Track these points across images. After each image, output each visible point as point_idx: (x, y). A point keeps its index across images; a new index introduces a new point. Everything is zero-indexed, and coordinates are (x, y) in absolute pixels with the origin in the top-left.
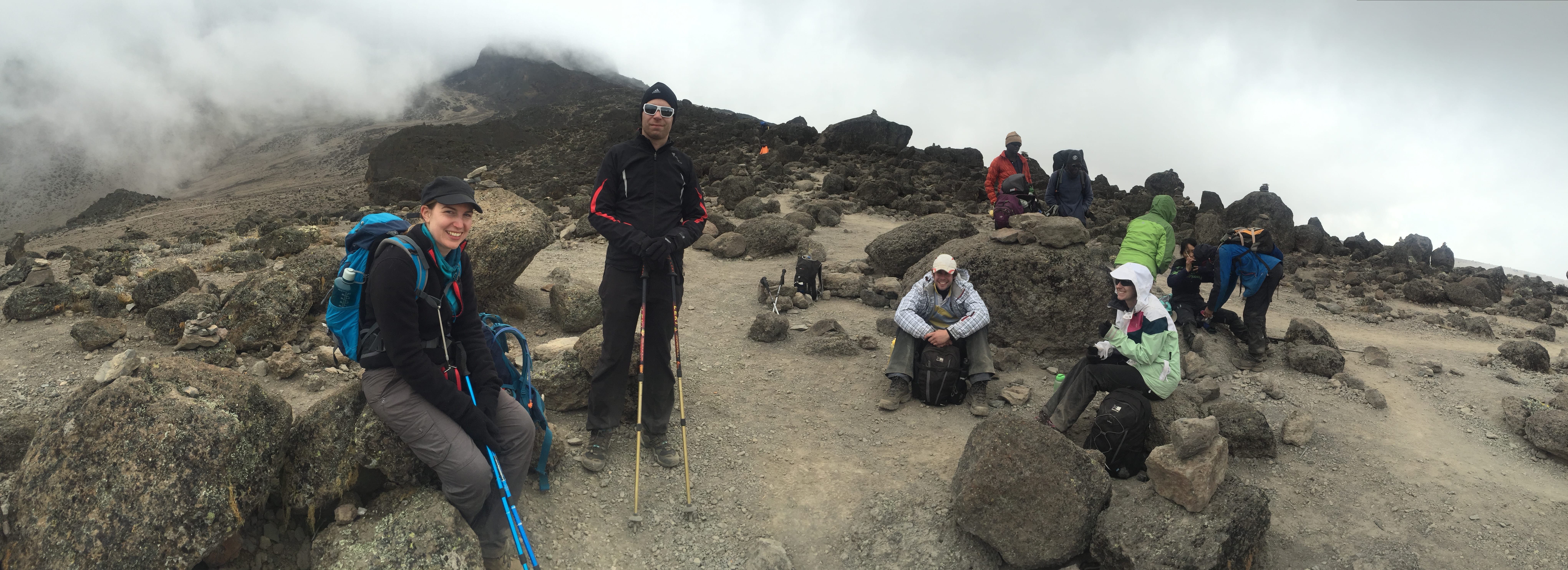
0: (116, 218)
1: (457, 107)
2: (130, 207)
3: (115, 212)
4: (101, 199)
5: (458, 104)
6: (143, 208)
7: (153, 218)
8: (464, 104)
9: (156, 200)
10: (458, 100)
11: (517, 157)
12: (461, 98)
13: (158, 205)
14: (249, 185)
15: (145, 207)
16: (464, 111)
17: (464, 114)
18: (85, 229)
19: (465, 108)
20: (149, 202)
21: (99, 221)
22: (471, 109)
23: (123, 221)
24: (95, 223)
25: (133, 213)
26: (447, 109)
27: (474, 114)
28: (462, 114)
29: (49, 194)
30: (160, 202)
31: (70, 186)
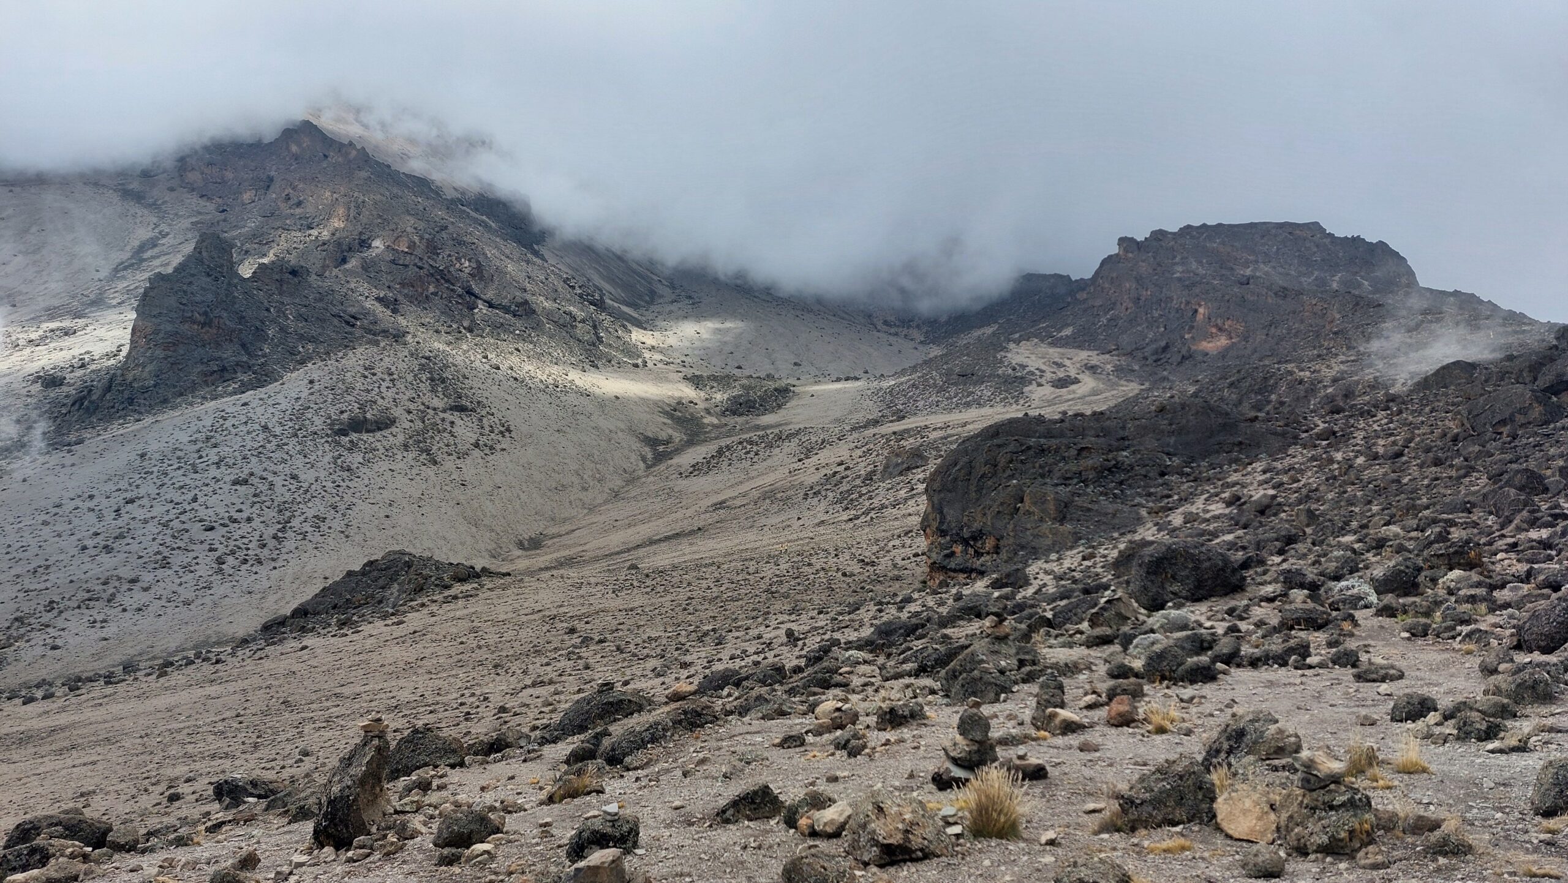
0: (385, 616)
1: (1060, 380)
2: (419, 590)
3: (380, 602)
4: (350, 574)
5: (1061, 374)
6: (447, 593)
7: (470, 617)
8: (1073, 373)
9: (478, 576)
10: (1059, 365)
11: (1234, 477)
12: (1067, 362)
13: (482, 586)
14: (674, 542)
15: (452, 592)
16: (1073, 387)
17: (1074, 392)
18: (306, 642)
19: (1076, 381)
20: (462, 580)
21: (342, 624)
22: (1088, 383)
23: (401, 623)
24: (333, 629)
25: (423, 605)
26: (1040, 385)
27: (1095, 392)
28: (1069, 393)
29: (220, 561)
30: (485, 580)
31: (272, 543)
